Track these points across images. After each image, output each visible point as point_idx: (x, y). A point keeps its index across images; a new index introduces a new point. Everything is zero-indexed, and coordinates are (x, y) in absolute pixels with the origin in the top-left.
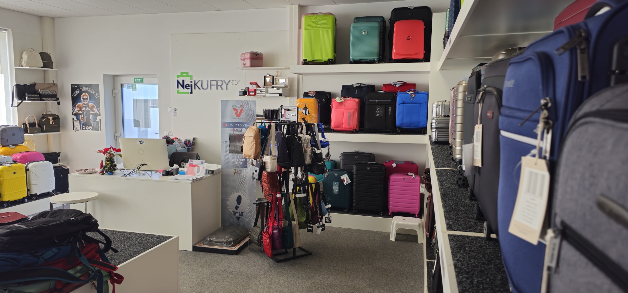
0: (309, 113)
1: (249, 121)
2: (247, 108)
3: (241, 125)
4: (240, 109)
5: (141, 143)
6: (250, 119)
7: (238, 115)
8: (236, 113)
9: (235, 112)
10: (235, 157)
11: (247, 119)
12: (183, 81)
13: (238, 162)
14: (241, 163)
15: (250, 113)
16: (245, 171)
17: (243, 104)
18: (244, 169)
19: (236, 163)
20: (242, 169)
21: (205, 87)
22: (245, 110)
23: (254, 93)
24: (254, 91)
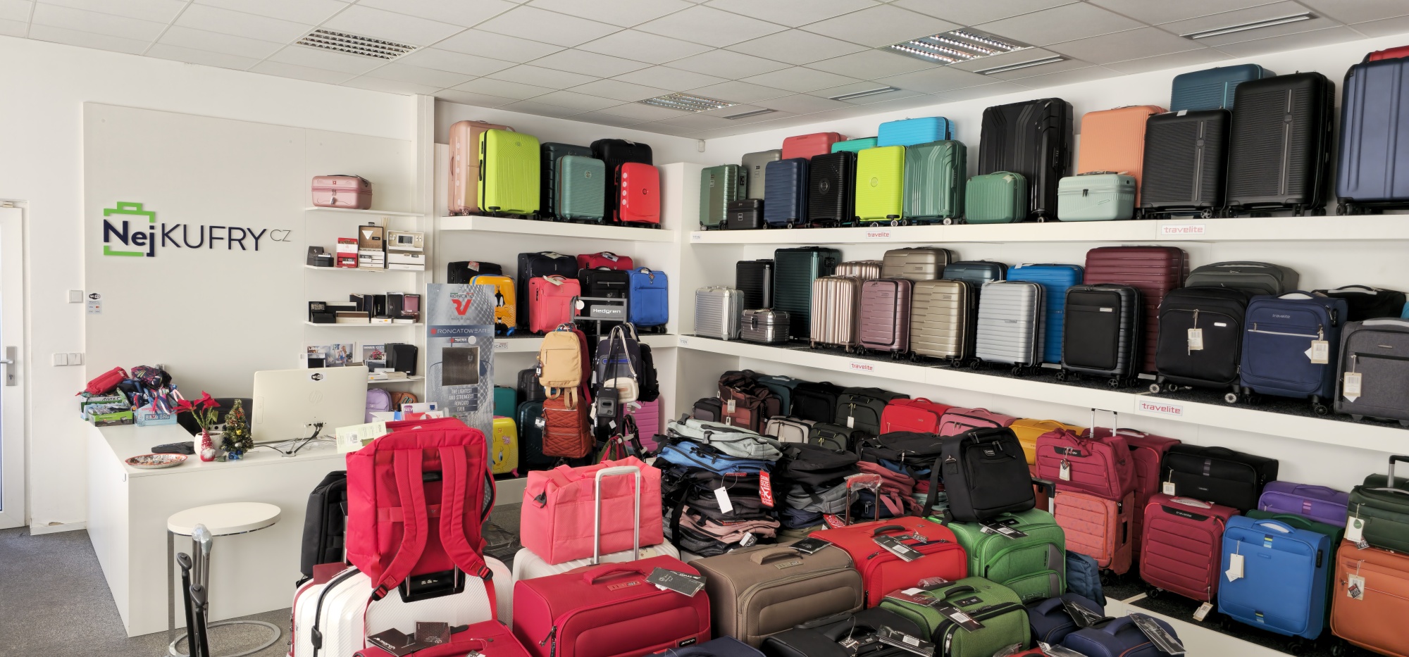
0: (504, 302)
1: (482, 322)
2: (479, 299)
3: (466, 331)
4: (466, 300)
5: (316, 379)
6: (484, 319)
7: (462, 312)
8: (458, 309)
9: (456, 305)
10: (454, 392)
11: (478, 319)
13: (460, 400)
14: (466, 403)
15: (485, 306)
16: (473, 416)
17: (472, 291)
18: (472, 412)
19: (456, 403)
20: (467, 414)
22: (475, 302)
23: (353, 263)
24: (353, 258)
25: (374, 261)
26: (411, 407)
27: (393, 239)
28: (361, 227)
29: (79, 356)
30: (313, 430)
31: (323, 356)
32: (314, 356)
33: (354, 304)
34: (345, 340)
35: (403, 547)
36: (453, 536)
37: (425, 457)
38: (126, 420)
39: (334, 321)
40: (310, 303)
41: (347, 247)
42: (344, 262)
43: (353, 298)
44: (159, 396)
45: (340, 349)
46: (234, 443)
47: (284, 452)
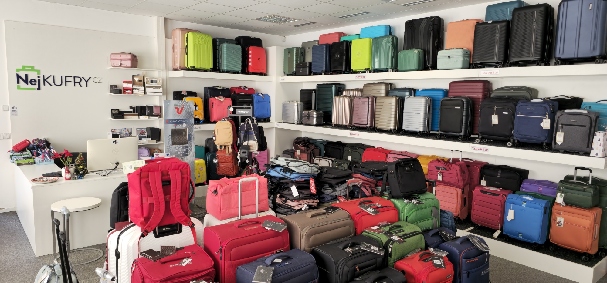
0: (198, 109)
1: (188, 117)
2: (187, 107)
3: (182, 121)
4: (181, 107)
5: (115, 143)
6: (189, 116)
7: (179, 113)
8: (178, 112)
9: (177, 110)
10: (177, 148)
11: (187, 116)
12: (26, 76)
13: (180, 152)
14: (183, 153)
15: (190, 110)
16: (186, 158)
17: (184, 104)
18: (185, 157)
19: (178, 153)
20: (183, 158)
21: (58, 82)
22: (185, 108)
23: (130, 92)
24: (130, 90)
25: (140, 91)
26: (158, 155)
27: (148, 81)
28: (133, 76)
29: (8, 135)
30: (115, 165)
31: (118, 134)
32: (115, 134)
33: (132, 110)
34: (128, 126)
35: (154, 214)
36: (176, 209)
37: (163, 175)
38: (31, 163)
39: (123, 118)
40: (112, 110)
41: (128, 85)
42: (126, 92)
43: (131, 108)
44: (45, 152)
45: (126, 130)
46: (80, 172)
47: (102, 175)
